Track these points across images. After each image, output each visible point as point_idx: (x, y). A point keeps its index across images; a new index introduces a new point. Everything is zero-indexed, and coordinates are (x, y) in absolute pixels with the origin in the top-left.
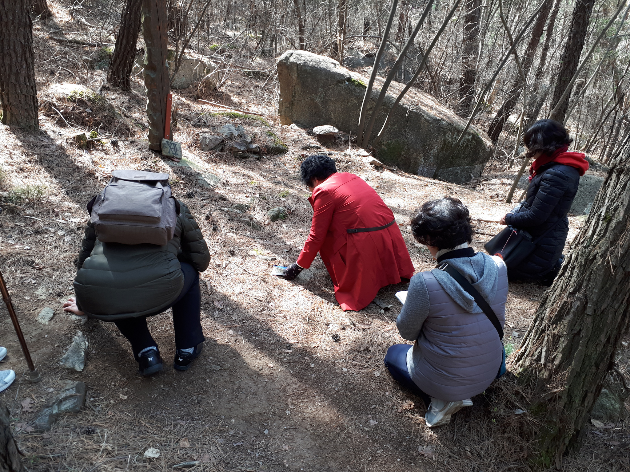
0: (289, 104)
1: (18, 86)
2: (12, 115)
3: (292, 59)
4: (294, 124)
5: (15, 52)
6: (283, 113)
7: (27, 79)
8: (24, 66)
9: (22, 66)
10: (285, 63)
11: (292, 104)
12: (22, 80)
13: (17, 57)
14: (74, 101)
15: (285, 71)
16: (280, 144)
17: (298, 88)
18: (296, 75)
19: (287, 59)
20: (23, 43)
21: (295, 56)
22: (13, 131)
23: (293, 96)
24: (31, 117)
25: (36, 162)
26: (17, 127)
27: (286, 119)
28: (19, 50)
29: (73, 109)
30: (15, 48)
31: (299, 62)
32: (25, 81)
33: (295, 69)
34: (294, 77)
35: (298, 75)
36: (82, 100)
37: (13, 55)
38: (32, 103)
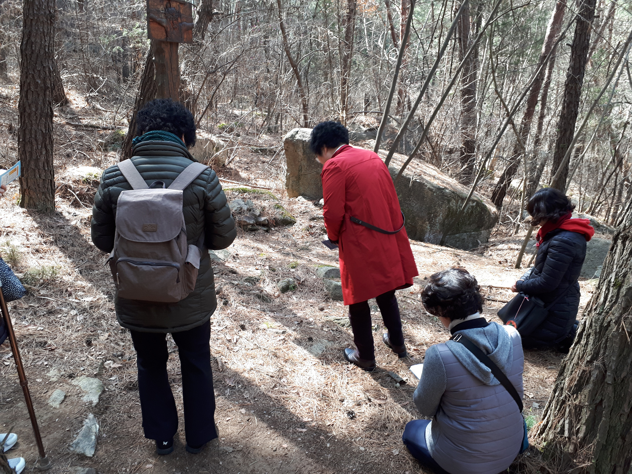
0: (296, 178)
1: (37, 171)
2: (30, 198)
3: (298, 137)
4: (301, 197)
5: (36, 140)
6: (290, 187)
7: (46, 165)
8: (44, 153)
9: (41, 153)
10: (291, 140)
11: (298, 178)
12: (41, 165)
13: (37, 144)
14: (89, 183)
15: (291, 148)
16: (288, 216)
17: (304, 163)
18: (302, 151)
19: (293, 136)
20: (44, 132)
21: (300, 133)
22: (30, 213)
23: (299, 171)
24: (48, 200)
25: (52, 243)
26: (34, 210)
27: (293, 192)
28: (40, 138)
29: (88, 190)
30: (36, 136)
31: (304, 139)
32: (44, 167)
33: (301, 145)
34: (300, 153)
35: (304, 151)
36: (97, 181)
37: (34, 142)
38: (50, 187)
